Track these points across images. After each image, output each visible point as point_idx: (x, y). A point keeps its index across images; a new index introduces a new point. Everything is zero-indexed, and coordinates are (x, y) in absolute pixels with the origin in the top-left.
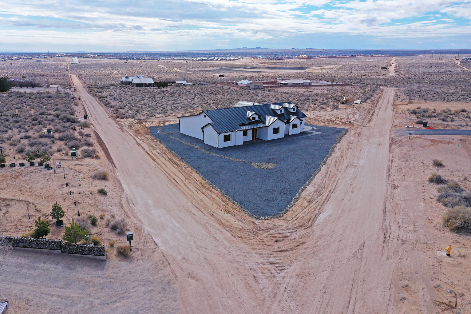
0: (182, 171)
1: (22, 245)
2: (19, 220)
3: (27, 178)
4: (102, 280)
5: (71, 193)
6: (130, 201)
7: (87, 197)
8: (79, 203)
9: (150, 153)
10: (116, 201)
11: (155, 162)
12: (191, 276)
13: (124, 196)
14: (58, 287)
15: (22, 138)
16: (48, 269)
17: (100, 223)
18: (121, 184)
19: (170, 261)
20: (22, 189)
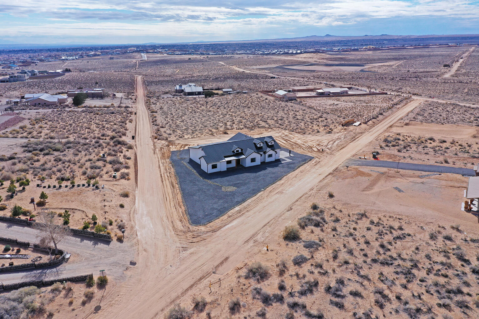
0: (173, 192)
1: (78, 232)
2: (78, 221)
3: (85, 195)
4: (107, 249)
5: (105, 206)
6: (135, 212)
7: (113, 208)
8: (107, 212)
9: (163, 175)
10: (128, 211)
11: (162, 184)
12: (145, 250)
13: (133, 208)
14: (90, 250)
15: (86, 161)
16: (87, 243)
17: (114, 224)
18: (135, 199)
19: (139, 243)
20: (82, 202)
